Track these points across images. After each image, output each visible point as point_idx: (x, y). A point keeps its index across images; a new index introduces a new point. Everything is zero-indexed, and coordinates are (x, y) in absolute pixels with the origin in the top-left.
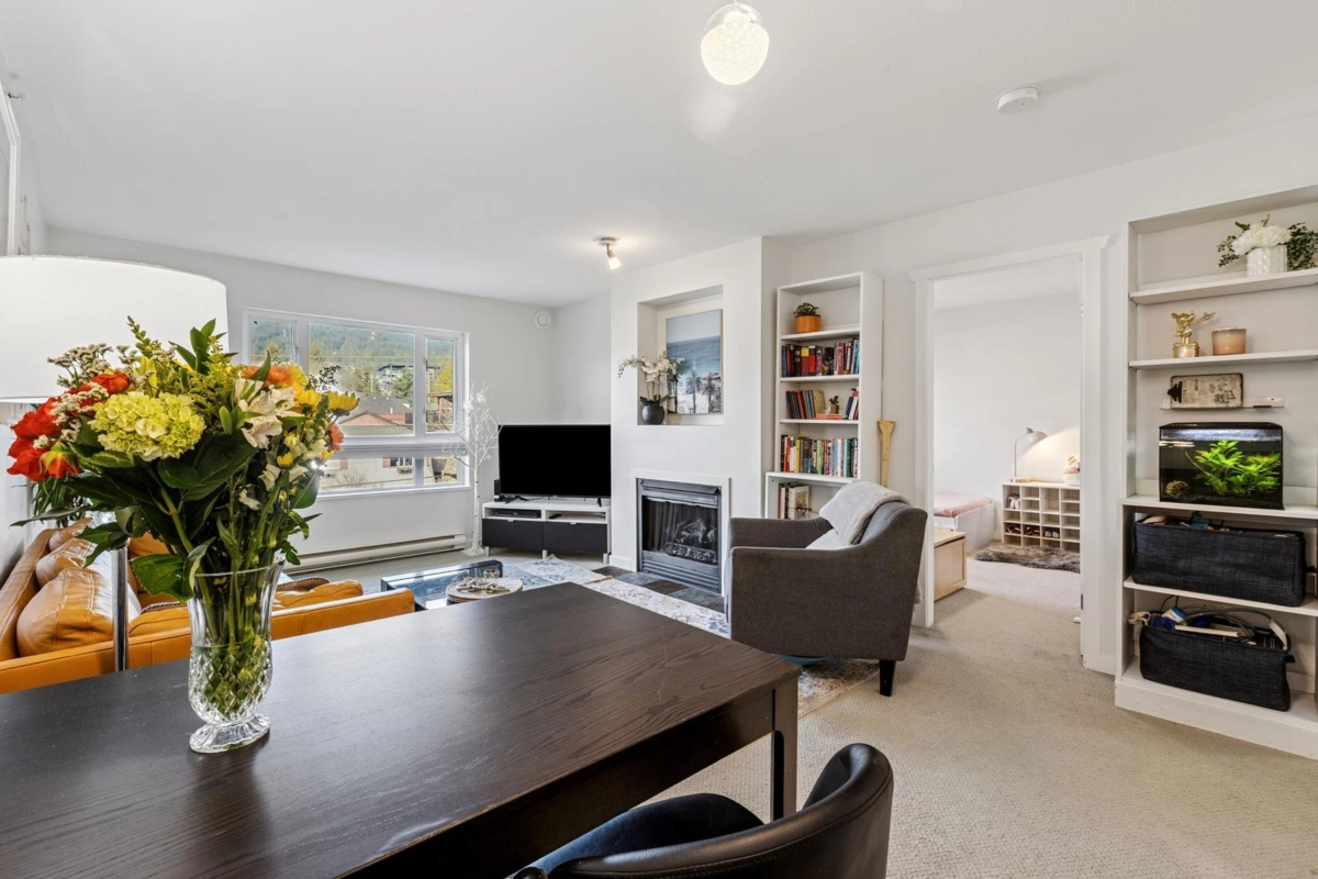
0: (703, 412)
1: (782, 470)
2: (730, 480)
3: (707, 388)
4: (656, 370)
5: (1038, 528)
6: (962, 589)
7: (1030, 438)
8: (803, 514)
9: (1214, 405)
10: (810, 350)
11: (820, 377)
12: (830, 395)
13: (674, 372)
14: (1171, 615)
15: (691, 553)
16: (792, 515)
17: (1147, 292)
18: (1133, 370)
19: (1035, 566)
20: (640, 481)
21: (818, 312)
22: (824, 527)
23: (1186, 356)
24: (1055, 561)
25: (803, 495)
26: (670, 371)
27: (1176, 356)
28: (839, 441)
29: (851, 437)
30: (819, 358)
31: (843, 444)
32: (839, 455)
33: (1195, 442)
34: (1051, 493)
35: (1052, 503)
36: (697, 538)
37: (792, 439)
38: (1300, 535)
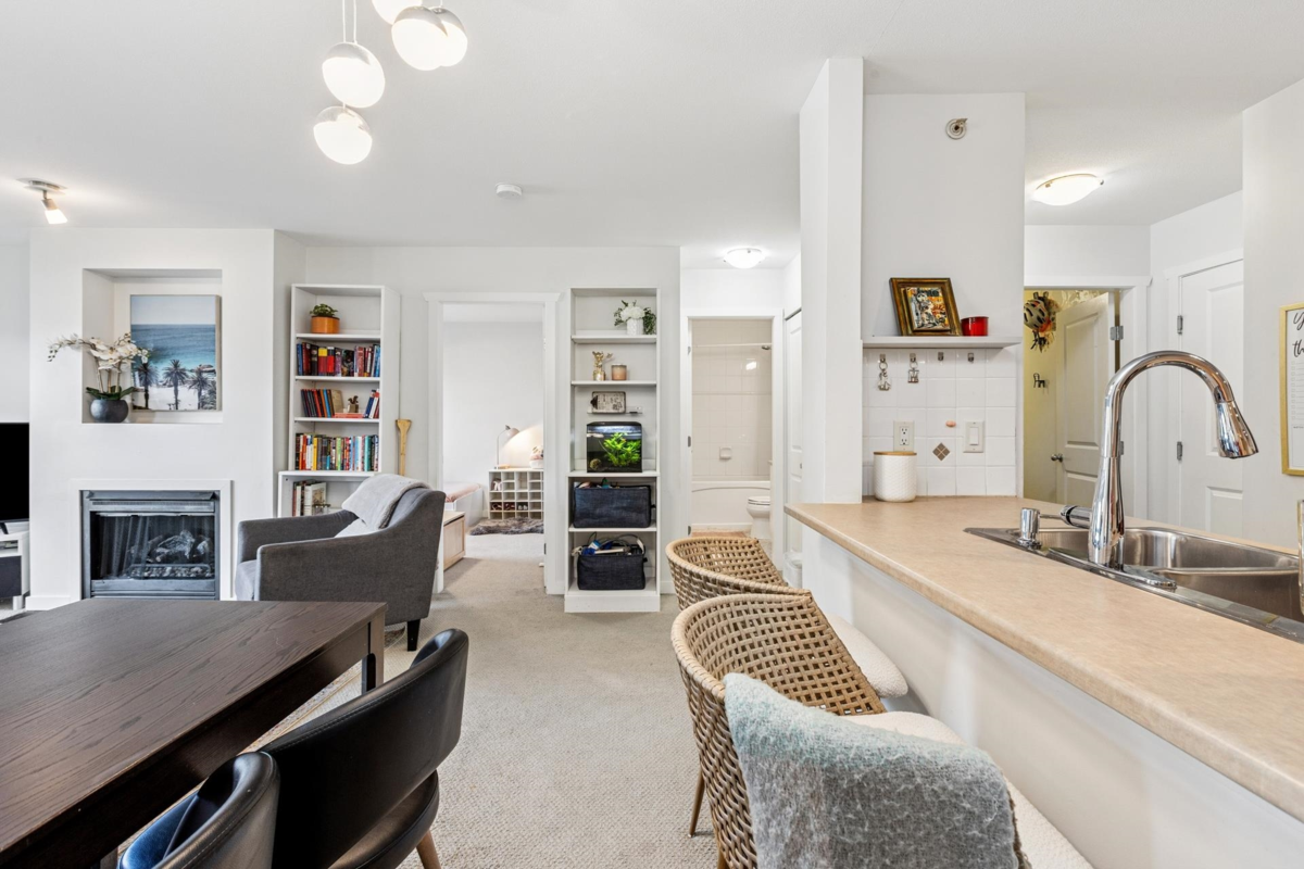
0: (188, 408)
1: (297, 469)
2: (232, 483)
3: (195, 382)
4: (115, 356)
5: (513, 503)
6: (462, 559)
7: (508, 433)
8: (321, 511)
9: (612, 411)
10: (329, 351)
11: (339, 378)
12: (348, 394)
13: (145, 360)
14: (593, 546)
15: (172, 571)
16: (308, 512)
17: (580, 336)
18: (573, 386)
19: (513, 533)
20: (86, 494)
21: (336, 315)
22: (349, 517)
23: (599, 381)
24: (526, 527)
25: (321, 491)
26: (137, 358)
27: (595, 379)
28: (360, 439)
29: (371, 434)
30: (338, 359)
31: (364, 441)
32: (360, 451)
33: (604, 434)
34: (522, 475)
35: (524, 484)
36: (184, 552)
37: (309, 437)
38: (649, 487)
